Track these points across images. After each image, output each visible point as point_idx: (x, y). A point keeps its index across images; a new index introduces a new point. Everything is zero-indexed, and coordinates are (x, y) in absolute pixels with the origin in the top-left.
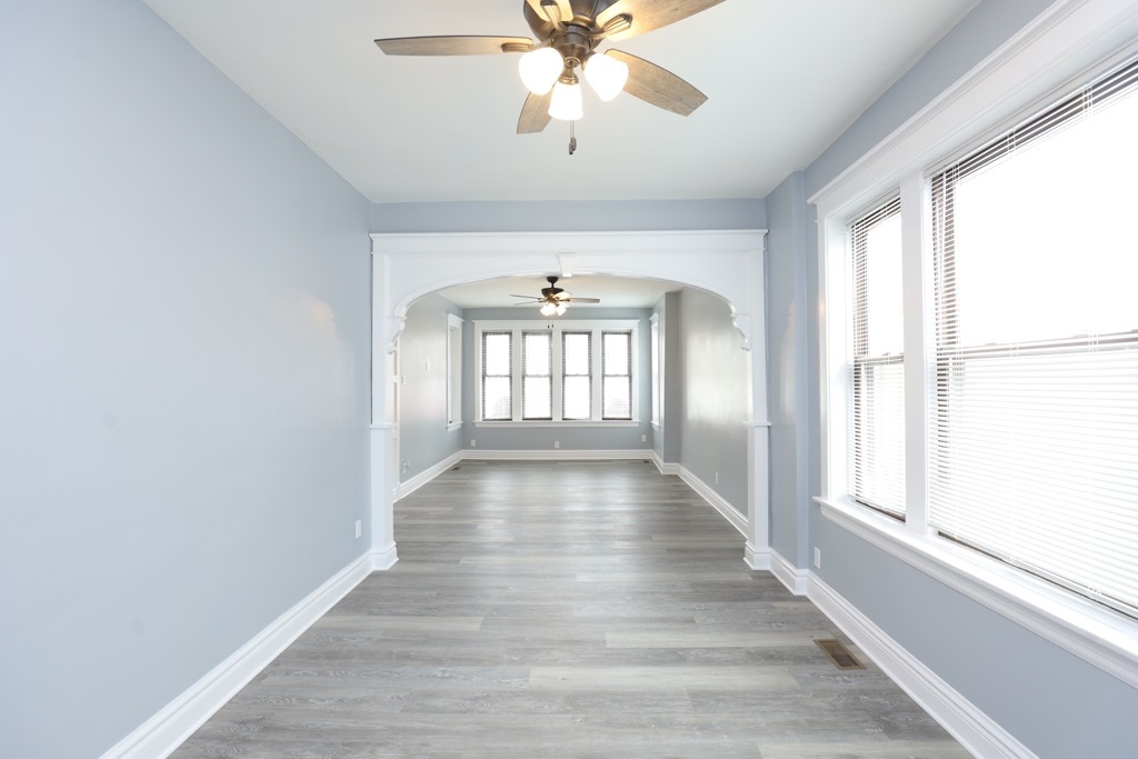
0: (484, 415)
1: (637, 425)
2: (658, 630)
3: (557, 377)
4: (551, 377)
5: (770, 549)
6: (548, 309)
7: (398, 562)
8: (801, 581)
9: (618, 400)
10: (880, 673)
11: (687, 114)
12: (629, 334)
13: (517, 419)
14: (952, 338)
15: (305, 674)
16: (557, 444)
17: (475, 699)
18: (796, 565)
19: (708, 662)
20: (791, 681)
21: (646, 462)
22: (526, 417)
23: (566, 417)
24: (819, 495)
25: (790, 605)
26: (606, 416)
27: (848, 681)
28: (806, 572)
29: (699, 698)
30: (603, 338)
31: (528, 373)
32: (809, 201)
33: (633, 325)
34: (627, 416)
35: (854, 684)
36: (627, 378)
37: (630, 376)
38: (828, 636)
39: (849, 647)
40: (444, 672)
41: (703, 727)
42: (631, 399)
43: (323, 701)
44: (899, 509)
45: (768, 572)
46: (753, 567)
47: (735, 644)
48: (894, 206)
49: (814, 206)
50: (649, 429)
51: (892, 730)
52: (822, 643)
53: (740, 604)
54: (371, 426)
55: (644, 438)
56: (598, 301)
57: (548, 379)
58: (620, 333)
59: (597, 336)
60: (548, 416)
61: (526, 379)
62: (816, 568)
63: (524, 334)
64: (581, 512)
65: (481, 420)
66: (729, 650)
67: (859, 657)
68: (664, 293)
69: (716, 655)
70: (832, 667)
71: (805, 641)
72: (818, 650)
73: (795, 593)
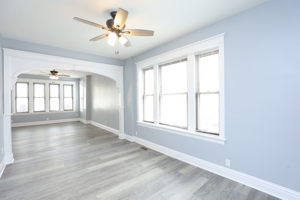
0: (16, 111)
1: (75, 111)
2: (110, 154)
3: (47, 98)
4: (45, 98)
5: (125, 134)
6: (52, 77)
7: (14, 160)
8: (132, 139)
9: (69, 104)
10: (152, 149)
11: (127, 47)
12: (72, 85)
13: (31, 112)
14: (161, 92)
15: (13, 194)
16: (48, 119)
17: (79, 178)
18: (132, 136)
19: (124, 156)
20: (140, 154)
21: (79, 121)
22: (35, 111)
23: (51, 110)
24: (137, 121)
25: (132, 143)
26: (65, 109)
27: (147, 152)
28: (134, 137)
29: (126, 161)
30: (64, 86)
31: (35, 96)
32: (135, 64)
33: (74, 83)
34: (72, 109)
35: (149, 152)
36: (72, 98)
37: (73, 98)
38: (142, 147)
39: (145, 147)
40: (64, 177)
41: (130, 165)
42: (73, 105)
43: (30, 195)
44: (152, 121)
45: (125, 139)
46: (122, 139)
47: (127, 152)
48: (152, 68)
49: (136, 64)
50: (79, 112)
51: (157, 156)
52: (141, 148)
53: (123, 146)
54: (4, 115)
55: (77, 115)
56: (69, 76)
57: (44, 99)
58: (69, 85)
59: (61, 86)
60: (44, 110)
61: (35, 98)
62: (136, 135)
63: (34, 84)
64: (70, 136)
65: (15, 113)
66: (126, 153)
67: (147, 148)
68: (86, 75)
69: (125, 155)
70: (144, 151)
71: (138, 148)
72: (141, 149)
73: (132, 141)
